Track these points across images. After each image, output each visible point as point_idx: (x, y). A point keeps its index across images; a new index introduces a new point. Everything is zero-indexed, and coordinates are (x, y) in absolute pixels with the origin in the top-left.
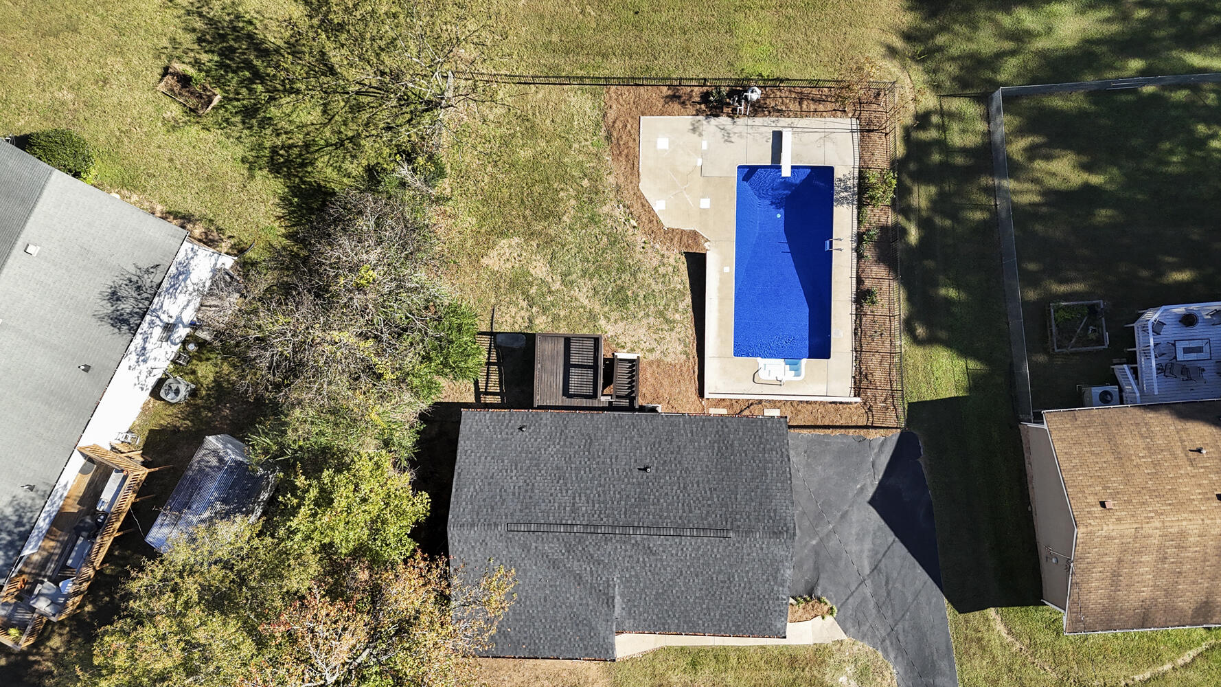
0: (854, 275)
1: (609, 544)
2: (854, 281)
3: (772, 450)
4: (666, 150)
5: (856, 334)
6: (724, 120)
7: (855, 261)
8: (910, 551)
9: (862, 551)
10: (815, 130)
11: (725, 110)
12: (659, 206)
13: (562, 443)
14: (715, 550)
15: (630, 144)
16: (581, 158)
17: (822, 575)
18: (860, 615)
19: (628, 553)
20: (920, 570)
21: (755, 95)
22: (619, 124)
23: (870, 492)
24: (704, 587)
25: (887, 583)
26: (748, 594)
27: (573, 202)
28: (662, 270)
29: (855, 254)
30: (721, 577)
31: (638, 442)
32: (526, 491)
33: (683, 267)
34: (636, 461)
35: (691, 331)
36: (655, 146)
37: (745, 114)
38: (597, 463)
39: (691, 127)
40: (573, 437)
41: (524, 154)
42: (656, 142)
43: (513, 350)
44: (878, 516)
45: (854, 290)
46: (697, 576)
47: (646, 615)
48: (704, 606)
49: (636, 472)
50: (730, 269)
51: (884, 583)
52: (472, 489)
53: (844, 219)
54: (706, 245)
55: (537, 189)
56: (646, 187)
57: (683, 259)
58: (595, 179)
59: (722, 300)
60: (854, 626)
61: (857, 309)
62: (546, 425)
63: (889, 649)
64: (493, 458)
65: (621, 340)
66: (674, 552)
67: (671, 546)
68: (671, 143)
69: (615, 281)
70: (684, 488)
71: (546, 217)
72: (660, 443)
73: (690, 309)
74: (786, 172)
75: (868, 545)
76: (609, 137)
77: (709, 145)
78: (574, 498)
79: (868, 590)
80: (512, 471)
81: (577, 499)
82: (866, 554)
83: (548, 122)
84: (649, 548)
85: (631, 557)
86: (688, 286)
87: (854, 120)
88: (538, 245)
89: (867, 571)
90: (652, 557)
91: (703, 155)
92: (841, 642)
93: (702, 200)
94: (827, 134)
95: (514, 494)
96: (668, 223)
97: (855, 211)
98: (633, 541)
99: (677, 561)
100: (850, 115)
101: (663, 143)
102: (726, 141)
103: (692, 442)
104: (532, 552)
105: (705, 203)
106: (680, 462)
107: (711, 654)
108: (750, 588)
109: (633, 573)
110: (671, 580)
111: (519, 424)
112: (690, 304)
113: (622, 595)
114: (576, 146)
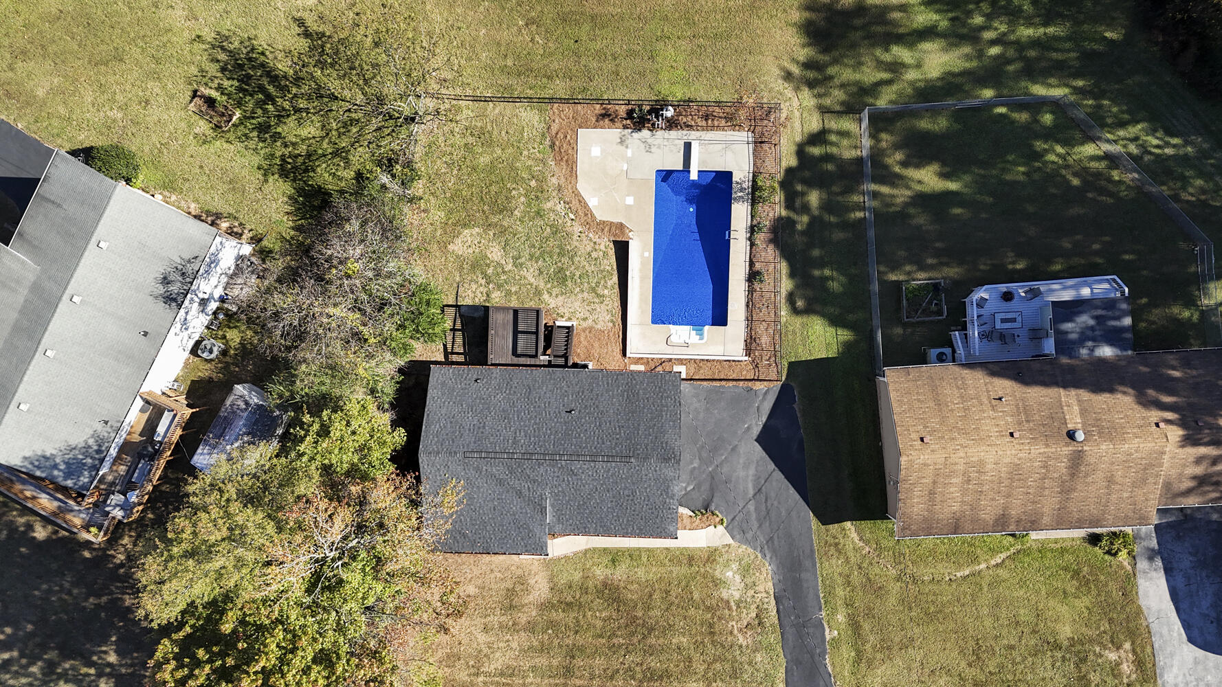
0: (748, 259)
1: (542, 467)
2: (747, 264)
3: (668, 397)
4: (598, 157)
5: (748, 306)
6: (645, 133)
7: (748, 248)
8: (786, 477)
9: (747, 476)
10: (719, 142)
11: (646, 125)
12: (592, 202)
13: (507, 392)
14: (621, 472)
15: (570, 151)
16: (530, 163)
17: (715, 494)
18: (744, 525)
19: (556, 474)
20: (792, 490)
21: (670, 113)
22: (561, 135)
23: (756, 430)
24: (614, 500)
25: (766, 500)
26: (647, 505)
27: (522, 199)
28: (594, 255)
29: (748, 242)
30: (626, 492)
31: (566, 391)
32: (479, 428)
33: (612, 252)
34: (564, 406)
35: (617, 303)
36: (590, 154)
37: (662, 128)
38: (535, 407)
39: (619, 140)
40: (516, 387)
41: (484, 160)
42: (590, 150)
43: (474, 318)
44: (761, 449)
45: (747, 271)
46: (608, 491)
47: (571, 521)
48: (615, 514)
49: (563, 414)
50: (649, 254)
51: (764, 501)
52: (437, 426)
53: (740, 214)
54: (630, 234)
55: (494, 188)
56: (583, 187)
57: (612, 245)
58: (541, 180)
59: (642, 279)
60: (739, 534)
61: (749, 286)
62: (496, 378)
63: (767, 552)
64: (454, 403)
65: (561, 311)
66: (590, 473)
67: (588, 469)
68: (602, 151)
69: (556, 263)
70: (600, 425)
71: (501, 212)
72: (583, 392)
73: (617, 286)
74: (694, 176)
75: (752, 471)
76: (552, 146)
77: (633, 153)
78: (516, 433)
79: (751, 506)
80: (468, 413)
81: (518, 433)
82: (750, 478)
83: (503, 133)
84: (571, 470)
85: (558, 477)
86: (615, 267)
87: (750, 133)
88: (494, 234)
89: (751, 492)
90: (574, 477)
91: (629, 161)
92: (729, 546)
93: (627, 198)
94: (728, 144)
95: (470, 430)
96: (600, 216)
97: (750, 207)
98: (559, 465)
99: (593, 480)
100: (746, 129)
101: (596, 151)
102: (647, 151)
103: (607, 391)
104: (483, 473)
105: (630, 200)
106: (597, 406)
107: (627, 553)
108: (649, 501)
109: (560, 489)
110: (589, 494)
111: (475, 377)
112: (617, 282)
113: (552, 505)
114: (525, 153)
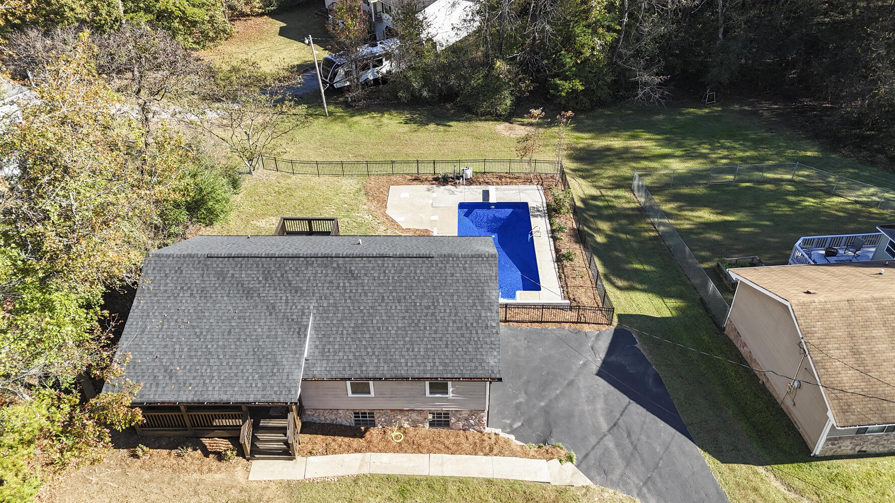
1: (310, 268)
4: (407, 198)
6: (449, 187)
9: (595, 410)
10: (512, 190)
11: (449, 183)
12: (399, 219)
15: (382, 196)
17: (554, 430)
18: (605, 466)
19: (328, 278)
22: (374, 189)
25: (629, 435)
27: (333, 210)
29: (551, 240)
37: (463, 185)
39: (427, 189)
42: (400, 195)
45: (554, 256)
49: (349, 245)
51: (625, 435)
56: (391, 212)
61: (558, 266)
68: (411, 195)
75: (600, 405)
76: (366, 193)
77: (439, 195)
79: (609, 442)
82: (599, 412)
85: (331, 282)
87: (539, 186)
89: (605, 427)
91: (434, 199)
92: (587, 488)
93: (432, 217)
94: (521, 191)
96: (406, 226)
97: (548, 221)
98: (335, 265)
100: (536, 183)
101: (405, 195)
102: (451, 194)
105: (435, 218)
109: (331, 301)
110: (372, 307)
114: (341, 194)
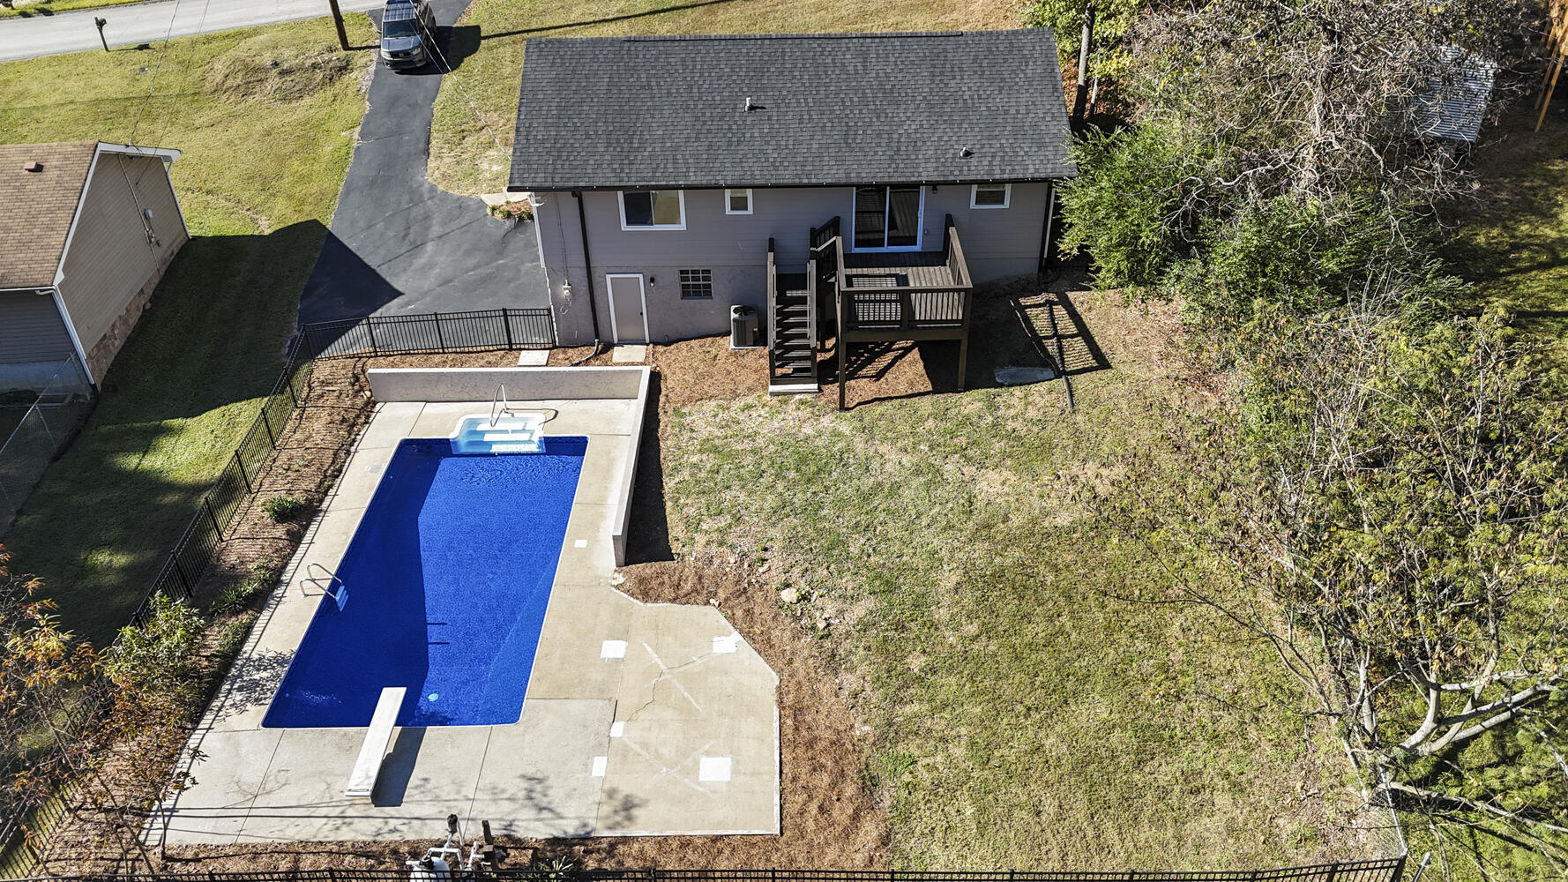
0: (304, 543)
2: (307, 539)
3: (543, 141)
4: (708, 754)
6: (535, 829)
7: (291, 567)
8: (359, 259)
9: (432, 257)
11: (525, 858)
12: (730, 643)
13: (895, 136)
15: (804, 770)
16: (939, 724)
17: (499, 236)
18: (455, 213)
20: (353, 246)
22: (841, 813)
23: (396, 302)
25: (406, 236)
28: (724, 521)
29: (286, 577)
31: (767, 143)
33: (676, 529)
34: (770, 118)
35: (667, 446)
36: (736, 762)
38: (832, 112)
39: (635, 812)
40: (878, 145)
42: (735, 772)
44: (394, 285)
45: (313, 528)
49: (768, 104)
50: (574, 543)
51: (411, 236)
52: (1029, 72)
54: (621, 579)
55: (1037, 629)
56: (762, 678)
57: (675, 547)
59: (600, 502)
60: (468, 203)
61: (321, 501)
62: (927, 160)
63: (426, 191)
64: (1006, 112)
65: (805, 412)
68: (693, 771)
69: (827, 489)
72: (730, 143)
73: (666, 471)
74: (391, 700)
75: (421, 262)
76: (869, 784)
77: (587, 767)
80: (972, 97)
82: (426, 256)
83: (1050, 809)
86: (669, 505)
87: (152, 840)
88: (1006, 519)
91: (605, 745)
93: (621, 655)
96: (711, 615)
101: (715, 770)
102: (540, 781)
105: (613, 649)
106: (697, 119)
112: (665, 479)
114: (959, 751)
